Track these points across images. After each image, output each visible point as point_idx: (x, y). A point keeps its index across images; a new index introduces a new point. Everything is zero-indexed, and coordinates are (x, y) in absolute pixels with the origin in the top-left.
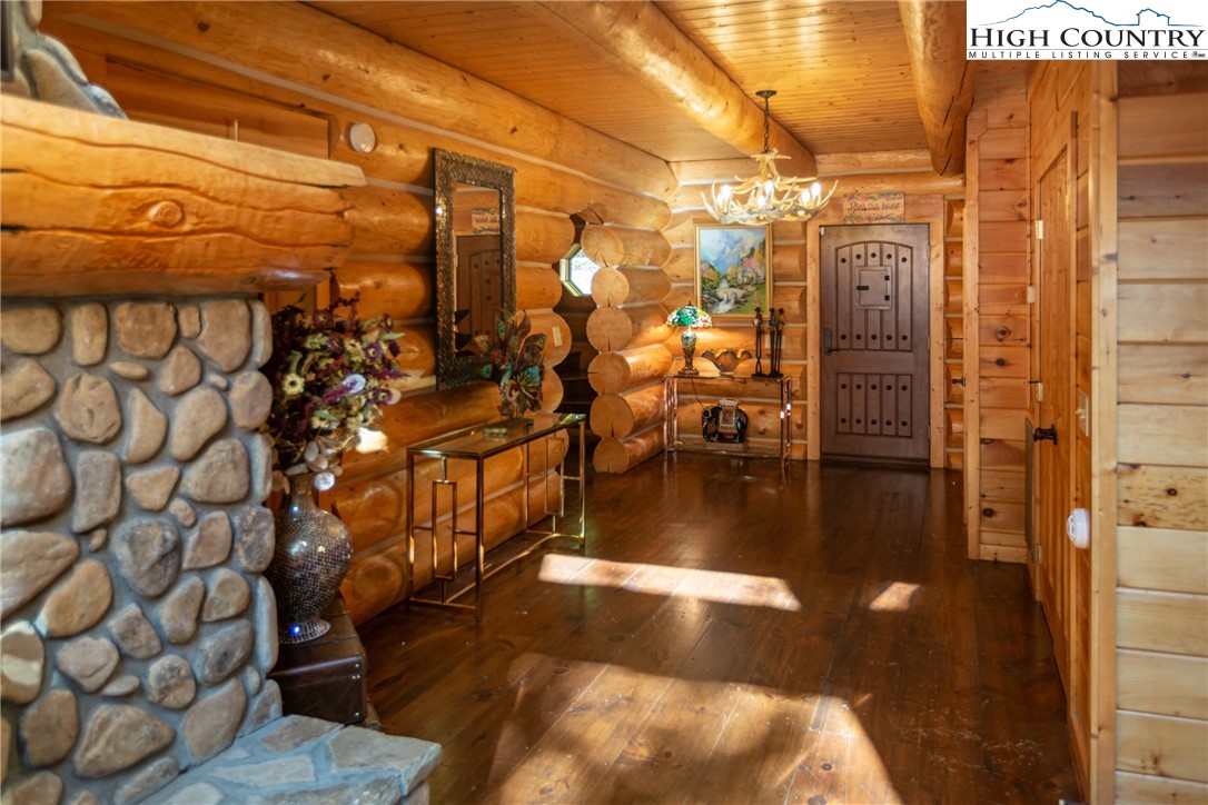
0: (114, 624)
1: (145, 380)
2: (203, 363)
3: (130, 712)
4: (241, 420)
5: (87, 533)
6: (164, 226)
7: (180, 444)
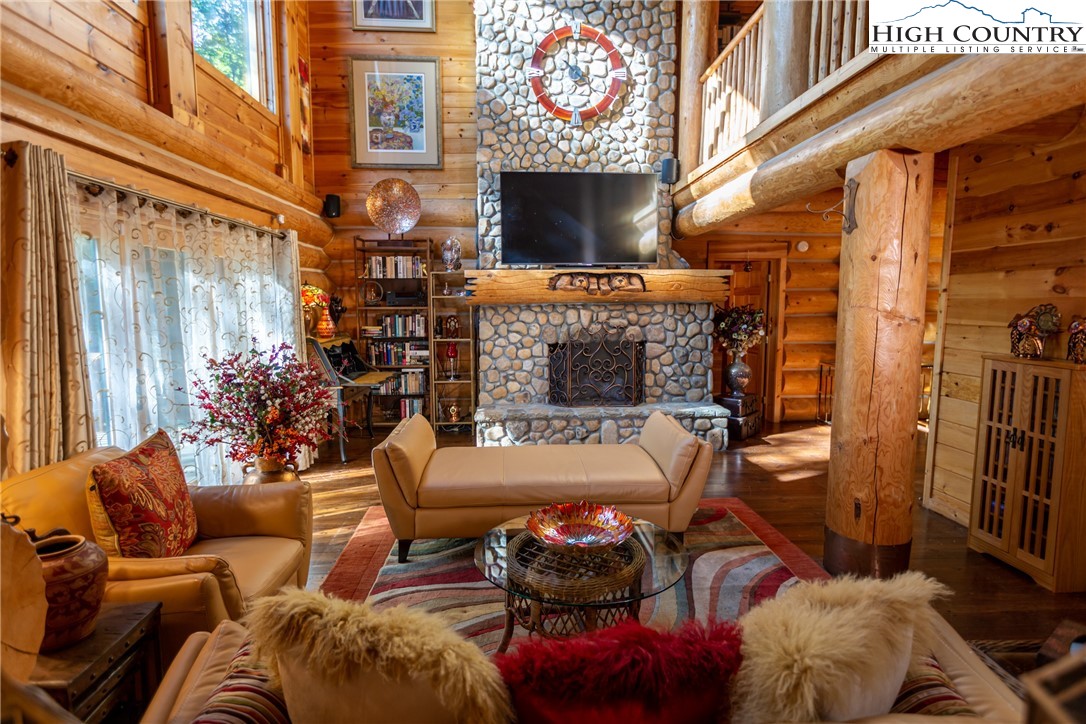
0: (673, 366)
1: (682, 320)
2: (696, 318)
3: (675, 384)
4: (704, 331)
5: (668, 347)
6: (677, 289)
7: (688, 334)
